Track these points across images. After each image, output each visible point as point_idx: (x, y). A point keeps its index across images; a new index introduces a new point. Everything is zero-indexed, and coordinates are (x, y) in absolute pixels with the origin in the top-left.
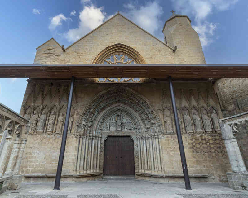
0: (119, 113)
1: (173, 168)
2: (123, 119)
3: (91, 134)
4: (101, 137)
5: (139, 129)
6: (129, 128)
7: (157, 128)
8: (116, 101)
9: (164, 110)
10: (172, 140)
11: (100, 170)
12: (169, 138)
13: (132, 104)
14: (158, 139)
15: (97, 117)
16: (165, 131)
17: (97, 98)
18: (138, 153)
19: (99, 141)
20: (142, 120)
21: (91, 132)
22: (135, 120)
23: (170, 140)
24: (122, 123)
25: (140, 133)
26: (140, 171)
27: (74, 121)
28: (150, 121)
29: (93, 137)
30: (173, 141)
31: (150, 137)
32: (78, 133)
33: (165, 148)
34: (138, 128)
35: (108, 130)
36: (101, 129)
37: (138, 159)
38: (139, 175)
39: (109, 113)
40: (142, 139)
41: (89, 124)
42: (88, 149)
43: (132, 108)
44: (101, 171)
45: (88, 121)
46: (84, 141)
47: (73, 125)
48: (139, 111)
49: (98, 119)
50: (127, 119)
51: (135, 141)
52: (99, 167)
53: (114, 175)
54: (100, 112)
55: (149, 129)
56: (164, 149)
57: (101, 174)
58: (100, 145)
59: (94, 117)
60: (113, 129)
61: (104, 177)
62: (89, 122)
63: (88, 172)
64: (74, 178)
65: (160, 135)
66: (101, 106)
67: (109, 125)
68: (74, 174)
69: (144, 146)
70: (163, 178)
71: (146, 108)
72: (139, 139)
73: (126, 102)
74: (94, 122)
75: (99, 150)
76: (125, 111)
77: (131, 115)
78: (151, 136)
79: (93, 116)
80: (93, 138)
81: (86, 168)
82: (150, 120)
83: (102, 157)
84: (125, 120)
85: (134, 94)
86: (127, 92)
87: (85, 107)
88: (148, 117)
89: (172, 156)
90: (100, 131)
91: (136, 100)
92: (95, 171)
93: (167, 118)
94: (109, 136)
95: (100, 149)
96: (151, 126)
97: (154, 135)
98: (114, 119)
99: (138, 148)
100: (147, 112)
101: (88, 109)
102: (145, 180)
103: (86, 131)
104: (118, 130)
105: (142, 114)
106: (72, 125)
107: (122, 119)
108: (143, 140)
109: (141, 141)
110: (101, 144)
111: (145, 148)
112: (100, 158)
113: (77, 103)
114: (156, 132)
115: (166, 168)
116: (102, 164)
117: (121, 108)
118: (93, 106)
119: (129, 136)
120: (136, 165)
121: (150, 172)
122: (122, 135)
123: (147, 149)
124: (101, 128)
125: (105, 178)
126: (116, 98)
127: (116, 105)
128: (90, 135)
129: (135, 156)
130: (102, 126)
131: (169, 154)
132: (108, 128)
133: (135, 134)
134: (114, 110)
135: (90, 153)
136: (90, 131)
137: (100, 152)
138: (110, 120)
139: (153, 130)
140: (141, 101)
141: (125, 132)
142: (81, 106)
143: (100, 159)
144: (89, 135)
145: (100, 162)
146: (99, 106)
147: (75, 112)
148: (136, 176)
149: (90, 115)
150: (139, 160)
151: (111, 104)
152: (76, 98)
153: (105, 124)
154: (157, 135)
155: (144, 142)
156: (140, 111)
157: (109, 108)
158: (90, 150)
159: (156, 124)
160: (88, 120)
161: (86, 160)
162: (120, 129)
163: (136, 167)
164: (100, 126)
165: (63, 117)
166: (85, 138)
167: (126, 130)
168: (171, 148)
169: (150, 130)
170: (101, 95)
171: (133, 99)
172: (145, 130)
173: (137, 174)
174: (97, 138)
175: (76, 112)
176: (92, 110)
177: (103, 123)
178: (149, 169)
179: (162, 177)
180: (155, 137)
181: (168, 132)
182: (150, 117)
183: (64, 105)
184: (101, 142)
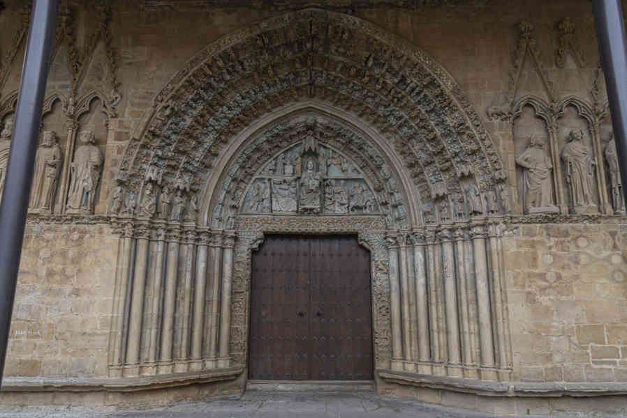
0: (310, 143)
1: (549, 358)
2: (328, 166)
3: (188, 221)
4: (236, 239)
5: (395, 207)
6: (352, 203)
7: (482, 196)
8: (298, 89)
9: (518, 117)
10: (552, 244)
11: (233, 360)
12: (535, 235)
13: (370, 100)
14: (487, 239)
15: (216, 155)
16: (519, 208)
17: (209, 67)
18: (389, 297)
19: (228, 255)
20: (411, 166)
21: (190, 216)
22: (379, 168)
23: (542, 243)
24: (324, 184)
25: (399, 219)
26: (397, 366)
27: (108, 163)
28: (448, 170)
29: (198, 234)
30: (553, 250)
31: (446, 233)
32: (126, 215)
33: (515, 278)
34: (392, 202)
35: (267, 211)
36: (234, 207)
37: (390, 320)
38: (391, 382)
39: (268, 141)
40: (410, 244)
41: (180, 181)
42: (178, 283)
43: (368, 120)
44: (238, 365)
45: (174, 168)
46: (158, 248)
47: (103, 180)
48: (400, 127)
49: (219, 163)
50: (345, 166)
51: (378, 255)
52: (230, 350)
53: (292, 378)
54: (227, 134)
55: (443, 204)
56: (510, 281)
57: (237, 376)
58: (233, 269)
59: (199, 154)
60: (285, 205)
61: (250, 387)
62: (178, 173)
63: (181, 368)
64: (111, 397)
65: (497, 224)
66: (229, 108)
67: (268, 191)
68: (113, 379)
69: (415, 271)
70: (507, 397)
71: (432, 111)
72: (397, 243)
73: (344, 91)
74: (201, 175)
75: (227, 286)
76: (338, 135)
77: (361, 149)
78: (452, 230)
79: (195, 148)
80: (198, 240)
81: (173, 356)
82: (448, 164)
83: (242, 313)
84: (335, 173)
85: (381, 44)
86: (345, 36)
87: (155, 106)
88: (441, 152)
89: (547, 309)
90: (231, 213)
91: (388, 76)
92: (210, 365)
93: (530, 153)
94: (269, 236)
95: (233, 282)
96: (451, 191)
97: (463, 225)
98: (289, 169)
99: (389, 280)
100: (438, 131)
101: (168, 112)
102: (421, 402)
103: (163, 207)
104: (306, 210)
105: (414, 141)
106: (99, 180)
107: (323, 167)
108: (413, 247)
109: (403, 253)
110: (235, 262)
111: (421, 281)
112: (231, 316)
113: (116, 86)
114: (475, 213)
115: (516, 360)
116: (242, 339)
117: (320, 120)
118: (195, 101)
119: (353, 236)
120: (380, 342)
121: (440, 372)
122: (323, 228)
123: (432, 282)
124: (234, 203)
125: (255, 390)
126: (296, 74)
127: (299, 106)
128: (186, 224)
129: (375, 312)
130: (239, 193)
131: (533, 301)
132: (266, 203)
133: (377, 227)
134: (291, 128)
135: (187, 300)
136: (184, 212)
137: (233, 293)
138: (274, 171)
139: (459, 206)
140: (413, 81)
141: (336, 217)
142: (137, 101)
143: (231, 321)
144: (182, 227)
145: (230, 329)
146: (222, 106)
147: (111, 127)
148: (381, 387)
149: (181, 141)
150: (391, 325)
151: (275, 101)
152: (114, 67)
153: (250, 188)
154: (483, 225)
155: (419, 255)
156: (405, 129)
157: (266, 119)
158: (188, 286)
159: (478, 180)
160: (173, 163)
161: (167, 325)
162: (316, 205)
163: (377, 350)
164: (228, 192)
165: (55, 150)
166: (161, 238)
167: (339, 210)
168: (542, 276)
169: (448, 207)
170: (225, 52)
171: (377, 71)
172: (425, 207)
173: (383, 378)
174: (219, 239)
175: (113, 125)
176: (189, 121)
177: (242, 181)
178: (437, 359)
179: (501, 396)
180: (471, 236)
181: (532, 210)
182: (451, 149)
183: (61, 98)
184: (234, 257)
